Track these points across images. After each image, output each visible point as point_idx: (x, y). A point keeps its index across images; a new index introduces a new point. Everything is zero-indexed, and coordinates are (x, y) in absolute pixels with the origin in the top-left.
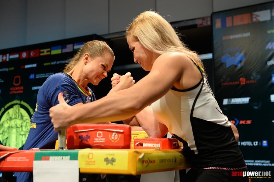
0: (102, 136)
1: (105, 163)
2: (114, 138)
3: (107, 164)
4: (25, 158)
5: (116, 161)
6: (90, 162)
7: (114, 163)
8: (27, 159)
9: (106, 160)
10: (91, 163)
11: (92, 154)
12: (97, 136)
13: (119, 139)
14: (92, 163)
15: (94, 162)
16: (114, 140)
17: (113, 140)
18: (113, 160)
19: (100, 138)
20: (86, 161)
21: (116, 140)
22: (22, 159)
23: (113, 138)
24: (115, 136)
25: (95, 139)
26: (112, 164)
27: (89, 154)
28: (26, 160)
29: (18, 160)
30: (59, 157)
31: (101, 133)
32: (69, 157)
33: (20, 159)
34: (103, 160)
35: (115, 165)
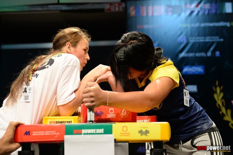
0: (113, 113)
1: (140, 134)
2: (124, 114)
3: (141, 135)
4: (54, 132)
5: (150, 132)
6: (125, 133)
7: (148, 134)
8: (56, 132)
9: (141, 132)
10: (125, 135)
11: (127, 127)
12: (110, 112)
13: (127, 115)
14: (127, 135)
15: (129, 133)
16: (124, 116)
17: (122, 116)
18: (147, 132)
19: (111, 114)
20: (121, 133)
21: (125, 116)
22: (51, 133)
23: (122, 114)
24: (124, 113)
25: (108, 115)
26: (146, 135)
27: (123, 127)
28: (55, 134)
29: (47, 134)
30: (92, 130)
31: (113, 110)
32: (103, 129)
33: (49, 133)
34: (138, 132)
35: (149, 136)
